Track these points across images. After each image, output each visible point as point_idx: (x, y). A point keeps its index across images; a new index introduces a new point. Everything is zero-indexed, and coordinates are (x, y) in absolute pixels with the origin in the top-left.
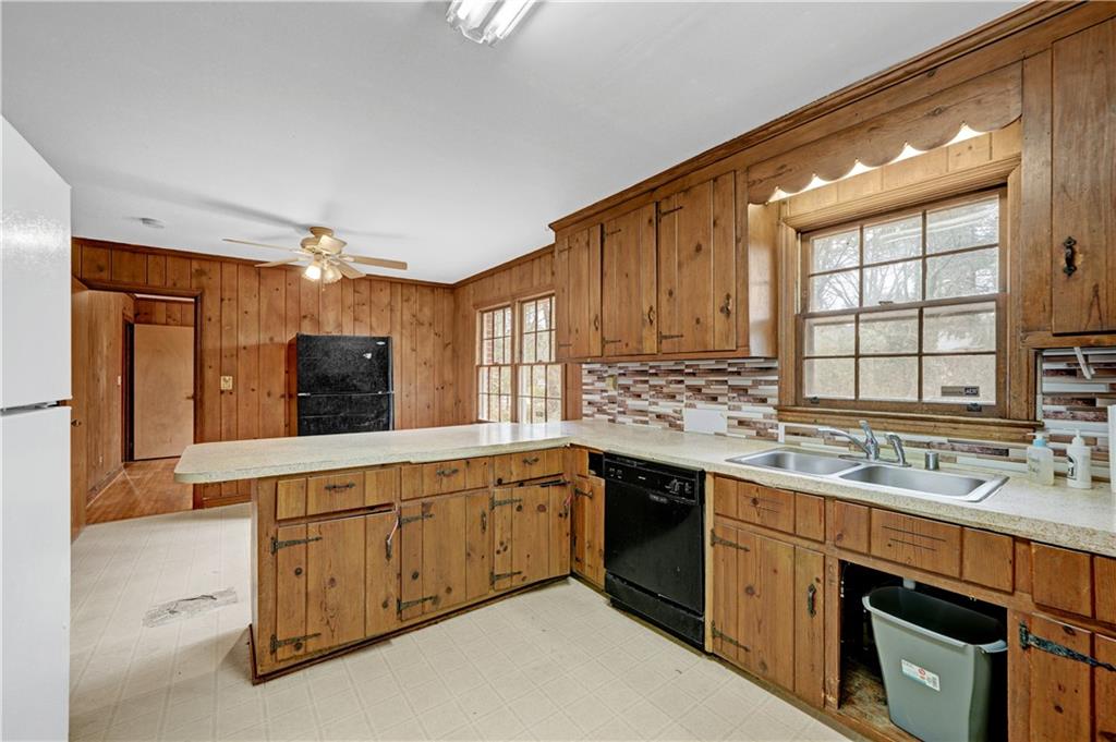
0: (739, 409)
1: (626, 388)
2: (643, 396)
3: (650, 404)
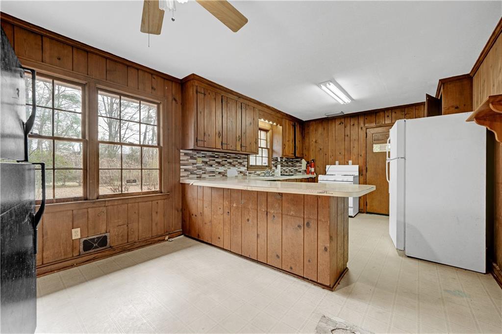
0: (240, 168)
1: (206, 163)
2: (213, 166)
3: (216, 169)
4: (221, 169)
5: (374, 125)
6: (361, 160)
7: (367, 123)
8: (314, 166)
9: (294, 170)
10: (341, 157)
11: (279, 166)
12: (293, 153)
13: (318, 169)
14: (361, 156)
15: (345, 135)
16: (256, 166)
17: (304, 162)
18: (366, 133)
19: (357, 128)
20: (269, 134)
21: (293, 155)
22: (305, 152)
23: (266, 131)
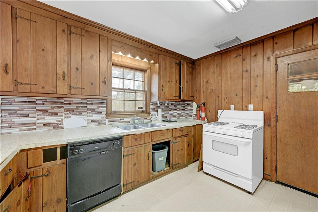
0: (92, 116)
2: (31, 115)
3: (38, 119)
4: (49, 119)
5: (290, 50)
6: (267, 104)
7: (278, 49)
8: (205, 111)
9: (186, 113)
10: (237, 99)
11: (160, 111)
12: (178, 95)
13: (209, 114)
14: (267, 98)
15: (243, 71)
16: (124, 111)
17: (195, 105)
18: (276, 65)
19: (261, 59)
20: (147, 74)
21: (178, 98)
22: (196, 94)
23: (144, 71)
